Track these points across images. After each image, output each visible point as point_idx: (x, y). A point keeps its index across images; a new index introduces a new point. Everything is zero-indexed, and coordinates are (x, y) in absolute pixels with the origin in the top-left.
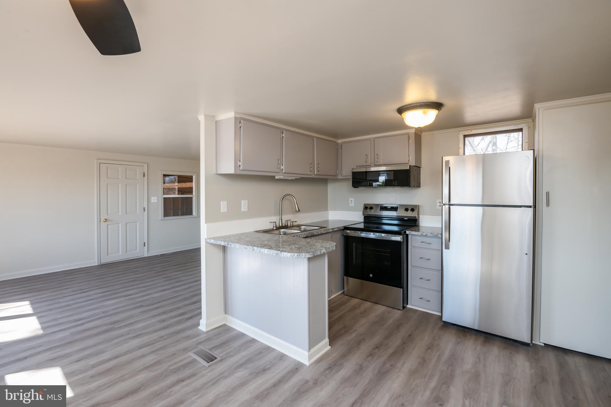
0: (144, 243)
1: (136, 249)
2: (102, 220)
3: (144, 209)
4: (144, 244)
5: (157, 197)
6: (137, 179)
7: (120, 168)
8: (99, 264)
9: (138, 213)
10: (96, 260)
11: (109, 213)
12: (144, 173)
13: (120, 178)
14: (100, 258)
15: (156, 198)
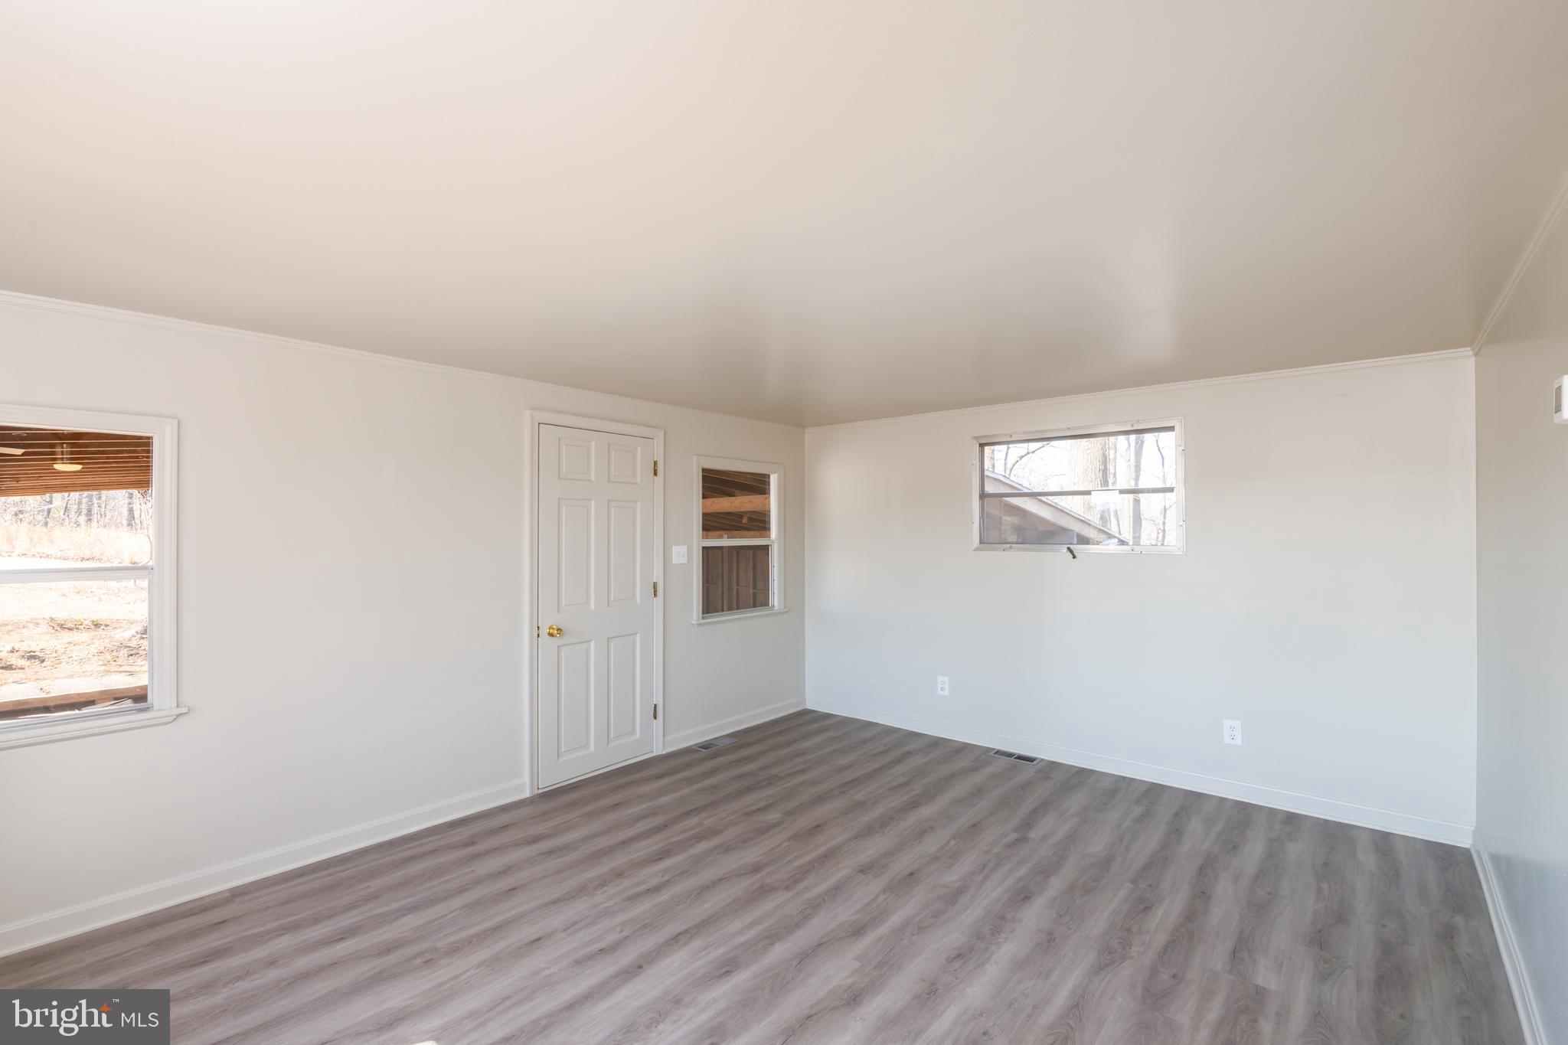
0: (655, 705)
1: (634, 731)
2: (544, 631)
3: (655, 585)
4: (655, 710)
5: (686, 547)
6: (637, 484)
7: (593, 443)
8: (536, 792)
9: (638, 602)
10: (527, 778)
11: (564, 604)
12: (655, 463)
13: (593, 479)
14: (534, 774)
15: (684, 549)
